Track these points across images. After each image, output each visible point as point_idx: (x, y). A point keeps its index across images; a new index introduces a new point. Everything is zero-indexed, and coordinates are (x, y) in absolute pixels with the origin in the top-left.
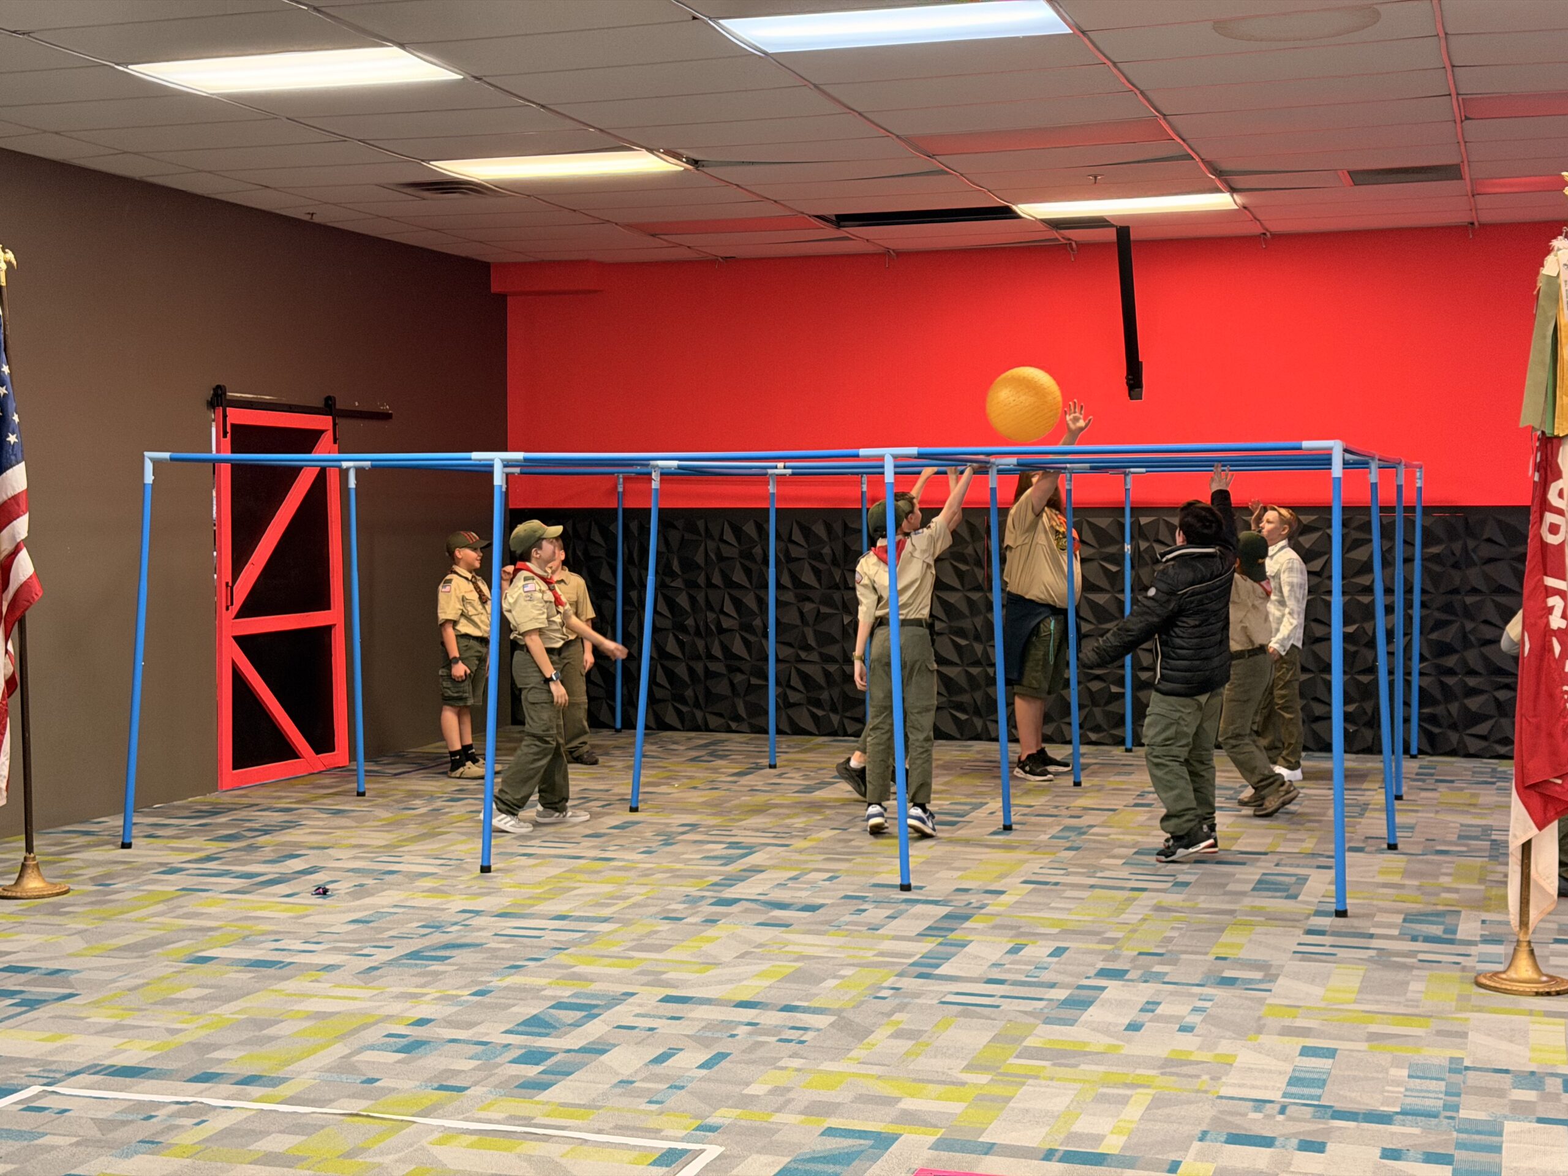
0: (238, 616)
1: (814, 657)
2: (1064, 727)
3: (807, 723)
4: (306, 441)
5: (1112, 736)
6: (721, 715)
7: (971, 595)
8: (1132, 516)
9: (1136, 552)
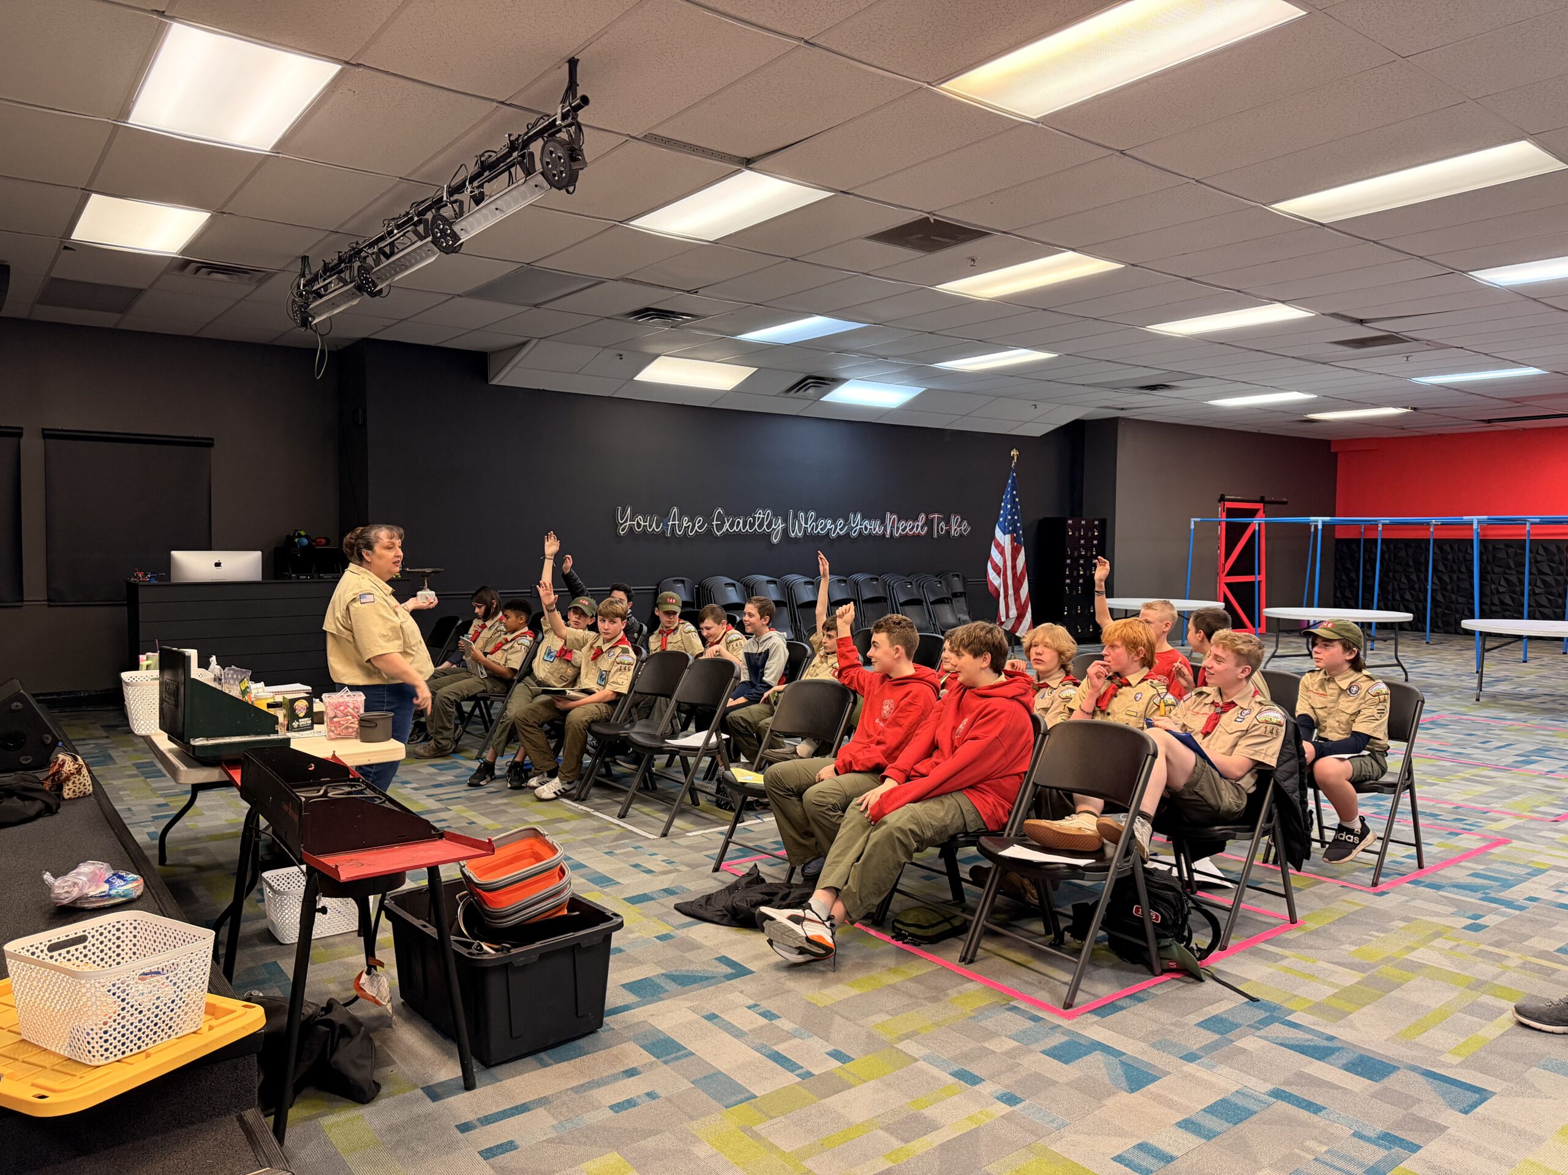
0: (1227, 575)
4: (1252, 513)
7: (1557, 577)
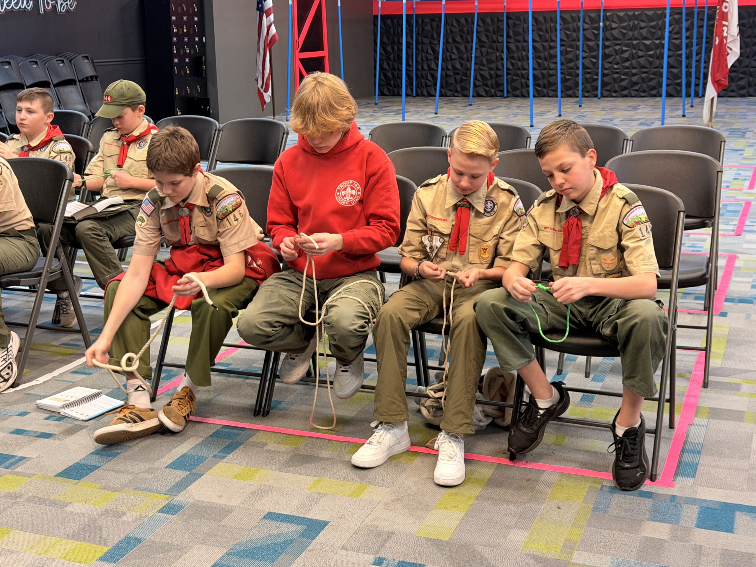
0: (300, 52)
1: (485, 68)
2: (576, 92)
3: (483, 93)
5: (594, 94)
6: (451, 90)
7: (544, 44)
8: (603, 12)
9: (605, 26)
